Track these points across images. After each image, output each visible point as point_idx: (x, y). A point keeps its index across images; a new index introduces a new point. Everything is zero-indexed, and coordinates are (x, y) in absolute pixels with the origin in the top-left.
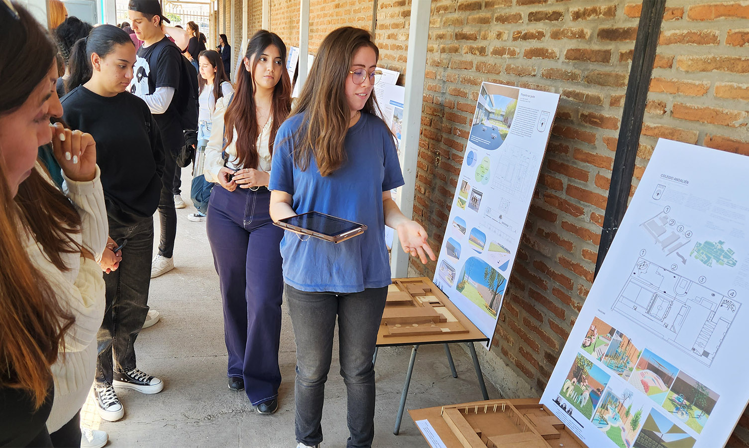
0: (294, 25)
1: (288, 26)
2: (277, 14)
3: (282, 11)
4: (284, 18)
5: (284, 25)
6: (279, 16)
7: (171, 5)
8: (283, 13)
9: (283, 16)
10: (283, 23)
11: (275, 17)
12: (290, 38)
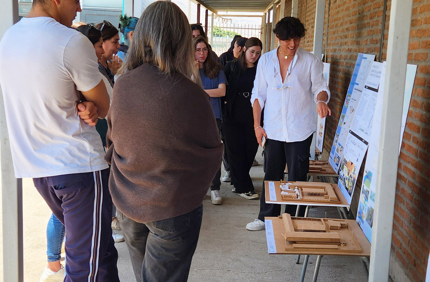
0: (366, 22)
1: (354, 25)
2: (338, 12)
3: (346, 6)
4: (348, 16)
5: (348, 25)
6: (340, 15)
7: (221, 19)
8: (347, 9)
9: (346, 13)
10: (346, 22)
11: (335, 17)
12: (357, 42)
